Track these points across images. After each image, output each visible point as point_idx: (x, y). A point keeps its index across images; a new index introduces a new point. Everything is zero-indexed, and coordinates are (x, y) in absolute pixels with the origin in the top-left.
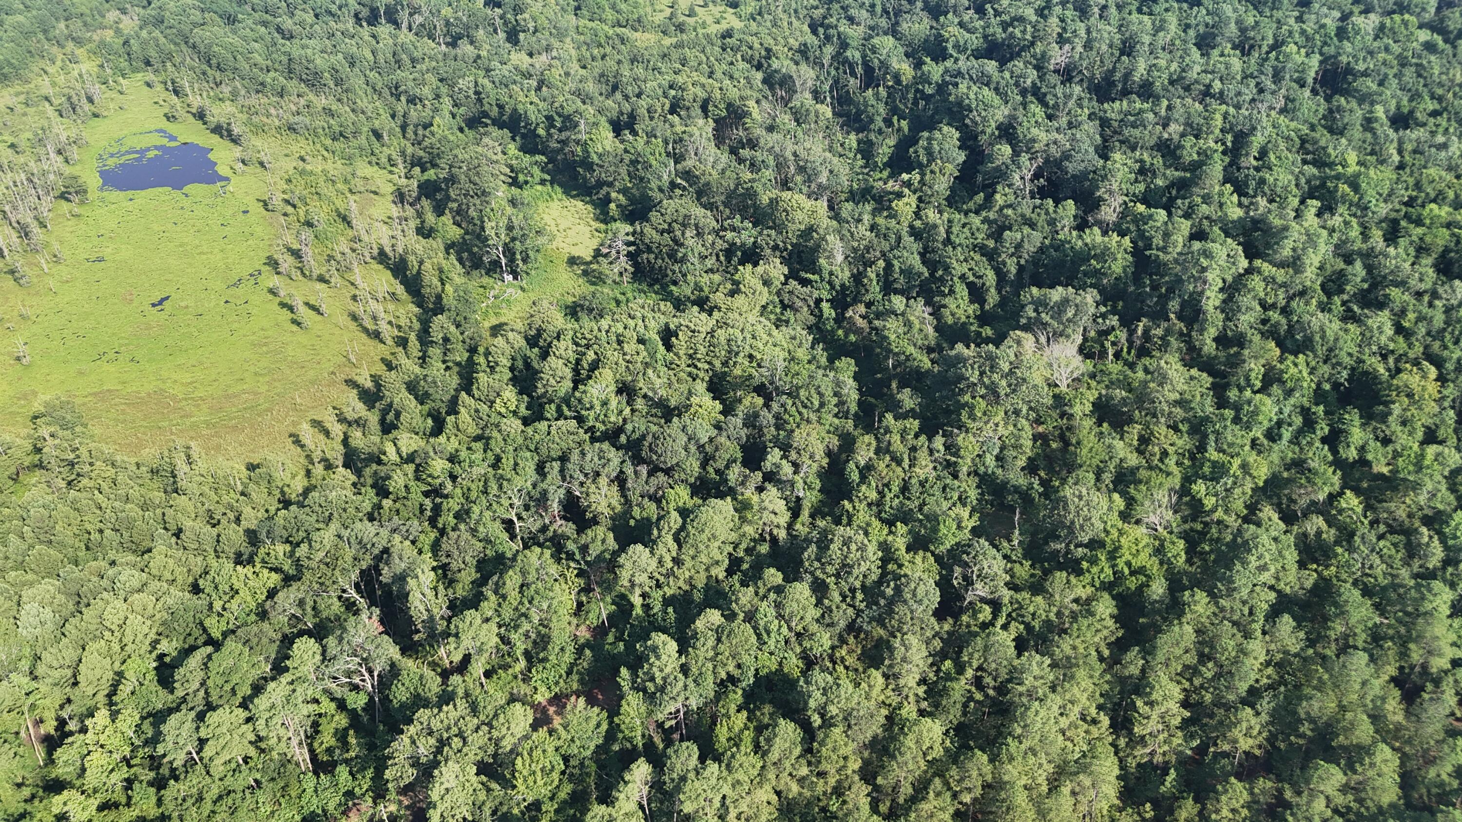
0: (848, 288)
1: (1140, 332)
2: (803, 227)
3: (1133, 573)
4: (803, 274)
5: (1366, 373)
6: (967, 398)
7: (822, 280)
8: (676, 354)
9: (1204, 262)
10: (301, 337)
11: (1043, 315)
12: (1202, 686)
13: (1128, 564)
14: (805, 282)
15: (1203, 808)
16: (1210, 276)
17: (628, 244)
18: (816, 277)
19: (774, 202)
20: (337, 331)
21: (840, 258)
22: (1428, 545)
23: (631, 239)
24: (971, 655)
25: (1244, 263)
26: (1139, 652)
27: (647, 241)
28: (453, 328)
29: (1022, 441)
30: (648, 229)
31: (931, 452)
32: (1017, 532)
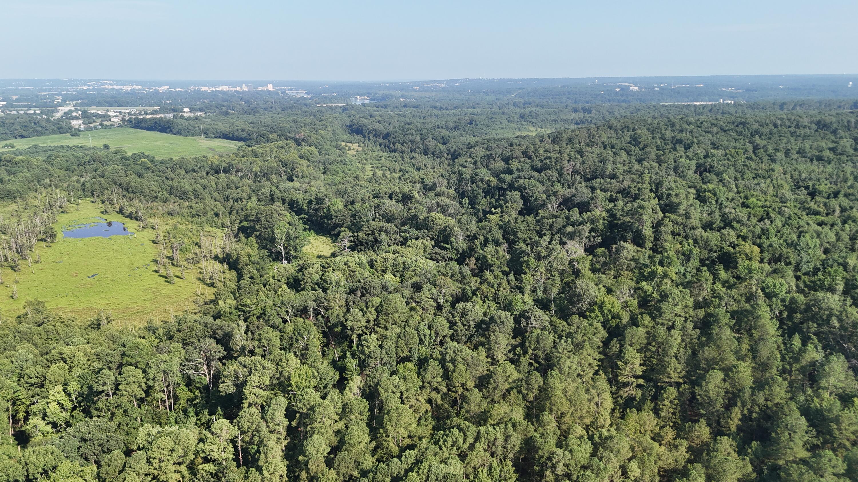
0: (466, 252)
1: (614, 250)
2: (442, 227)
3: (613, 317)
4: (443, 244)
5: (726, 253)
6: (525, 259)
7: (452, 248)
8: (376, 270)
9: (641, 211)
10: (170, 287)
11: (563, 238)
12: (651, 357)
13: (610, 311)
14: (444, 249)
15: (656, 404)
16: (645, 217)
17: (351, 241)
18: (449, 246)
19: (426, 219)
20: (190, 285)
21: (461, 238)
22: (756, 292)
23: (352, 239)
24: (530, 342)
25: (661, 215)
26: (617, 341)
27: (361, 239)
28: (255, 271)
29: (556, 282)
30: (361, 234)
31: (508, 282)
32: (553, 305)
